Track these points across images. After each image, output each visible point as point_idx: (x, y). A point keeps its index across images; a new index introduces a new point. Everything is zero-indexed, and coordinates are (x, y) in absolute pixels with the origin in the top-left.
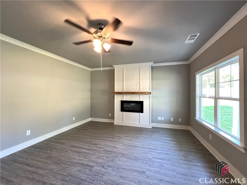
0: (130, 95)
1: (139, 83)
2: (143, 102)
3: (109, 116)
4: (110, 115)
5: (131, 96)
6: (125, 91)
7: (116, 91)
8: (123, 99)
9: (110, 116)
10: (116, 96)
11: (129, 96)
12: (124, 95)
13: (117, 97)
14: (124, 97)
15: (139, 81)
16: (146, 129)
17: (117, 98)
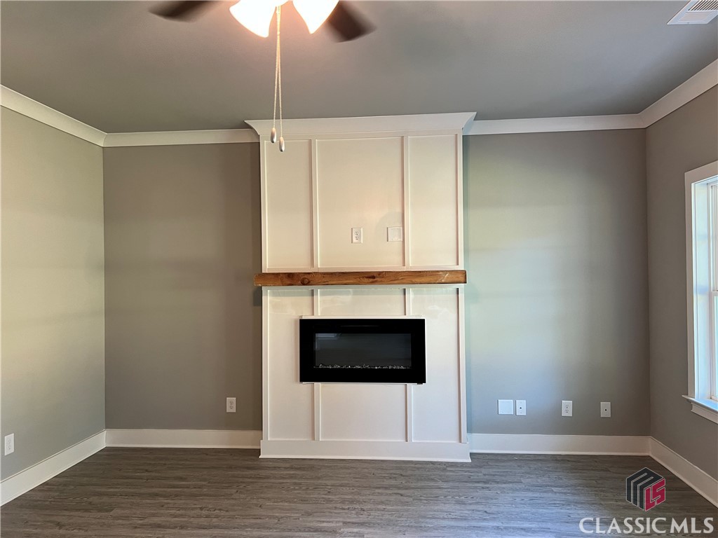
0: (351, 289)
1: (399, 224)
2: (421, 323)
3: (228, 410)
4: (231, 404)
5: (355, 293)
6: (321, 265)
7: (268, 265)
8: (310, 310)
9: (234, 410)
10: (270, 298)
11: (348, 293)
12: (319, 291)
13: (278, 300)
14: (319, 298)
15: (399, 210)
16: (445, 470)
17: (275, 306)
